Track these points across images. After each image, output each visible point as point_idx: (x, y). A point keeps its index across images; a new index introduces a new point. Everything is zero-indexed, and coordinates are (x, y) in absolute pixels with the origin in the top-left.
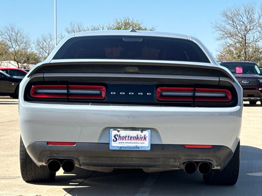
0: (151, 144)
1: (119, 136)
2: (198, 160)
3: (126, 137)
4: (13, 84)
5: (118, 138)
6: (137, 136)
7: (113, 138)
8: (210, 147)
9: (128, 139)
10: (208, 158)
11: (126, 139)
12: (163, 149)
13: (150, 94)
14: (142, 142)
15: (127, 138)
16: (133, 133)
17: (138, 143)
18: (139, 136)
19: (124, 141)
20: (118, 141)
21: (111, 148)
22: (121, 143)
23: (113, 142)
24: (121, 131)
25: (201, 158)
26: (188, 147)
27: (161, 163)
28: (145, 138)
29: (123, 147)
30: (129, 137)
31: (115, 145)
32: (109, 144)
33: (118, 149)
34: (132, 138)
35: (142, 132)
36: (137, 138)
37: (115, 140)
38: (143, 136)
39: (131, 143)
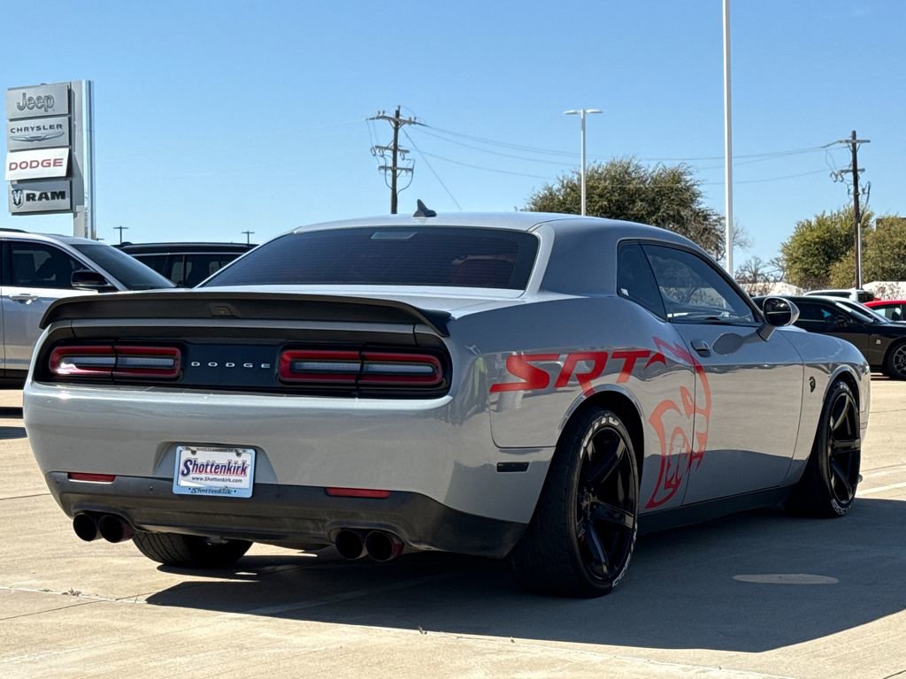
0: (254, 484)
1: (195, 464)
2: (360, 525)
3: (207, 465)
4: (879, 342)
5: (191, 467)
6: (229, 463)
7: (182, 467)
8: (384, 495)
9: (211, 472)
10: (383, 522)
11: (206, 472)
13: (268, 366)
14: (238, 478)
15: (209, 468)
16: (222, 458)
17: (230, 480)
18: (233, 464)
19: (203, 475)
20: (192, 475)
21: (176, 490)
22: (197, 479)
23: (180, 476)
24: (198, 452)
25: (365, 520)
26: (332, 492)
27: (291, 530)
28: (244, 470)
29: (199, 489)
30: (212, 465)
31: (185, 484)
32: (172, 480)
33: (189, 493)
34: (218, 468)
35: (239, 455)
36: (228, 468)
37: (185, 472)
38: (240, 463)
39: (215, 479)
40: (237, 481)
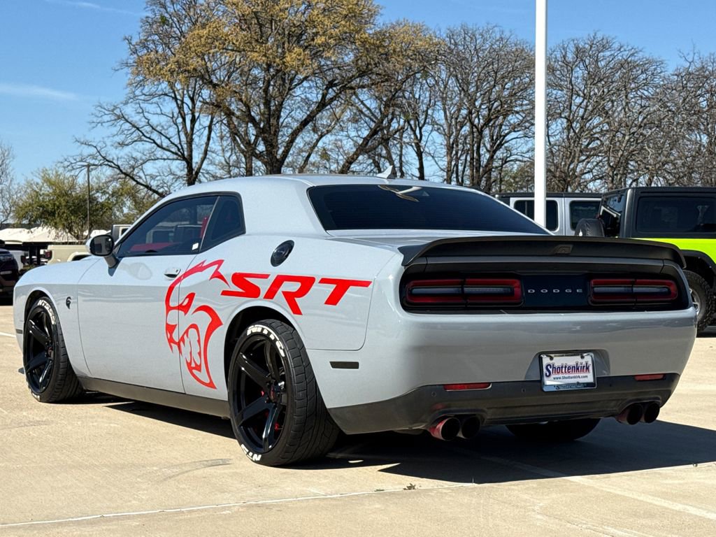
1: (553, 368)
2: (645, 399)
3: (562, 367)
5: (551, 370)
6: (577, 364)
7: (545, 371)
9: (565, 372)
10: (656, 396)
11: (562, 372)
12: (610, 386)
14: (585, 374)
15: (564, 369)
16: (572, 361)
17: (579, 377)
18: (579, 365)
19: (561, 375)
20: (553, 376)
21: (545, 389)
22: (557, 378)
23: (546, 378)
24: (555, 358)
28: (587, 368)
29: (561, 386)
30: (565, 367)
31: (549, 383)
32: (541, 381)
33: (554, 390)
34: (570, 369)
35: (582, 357)
36: (576, 368)
37: (548, 374)
38: (584, 363)
39: (569, 377)
40: (584, 377)
